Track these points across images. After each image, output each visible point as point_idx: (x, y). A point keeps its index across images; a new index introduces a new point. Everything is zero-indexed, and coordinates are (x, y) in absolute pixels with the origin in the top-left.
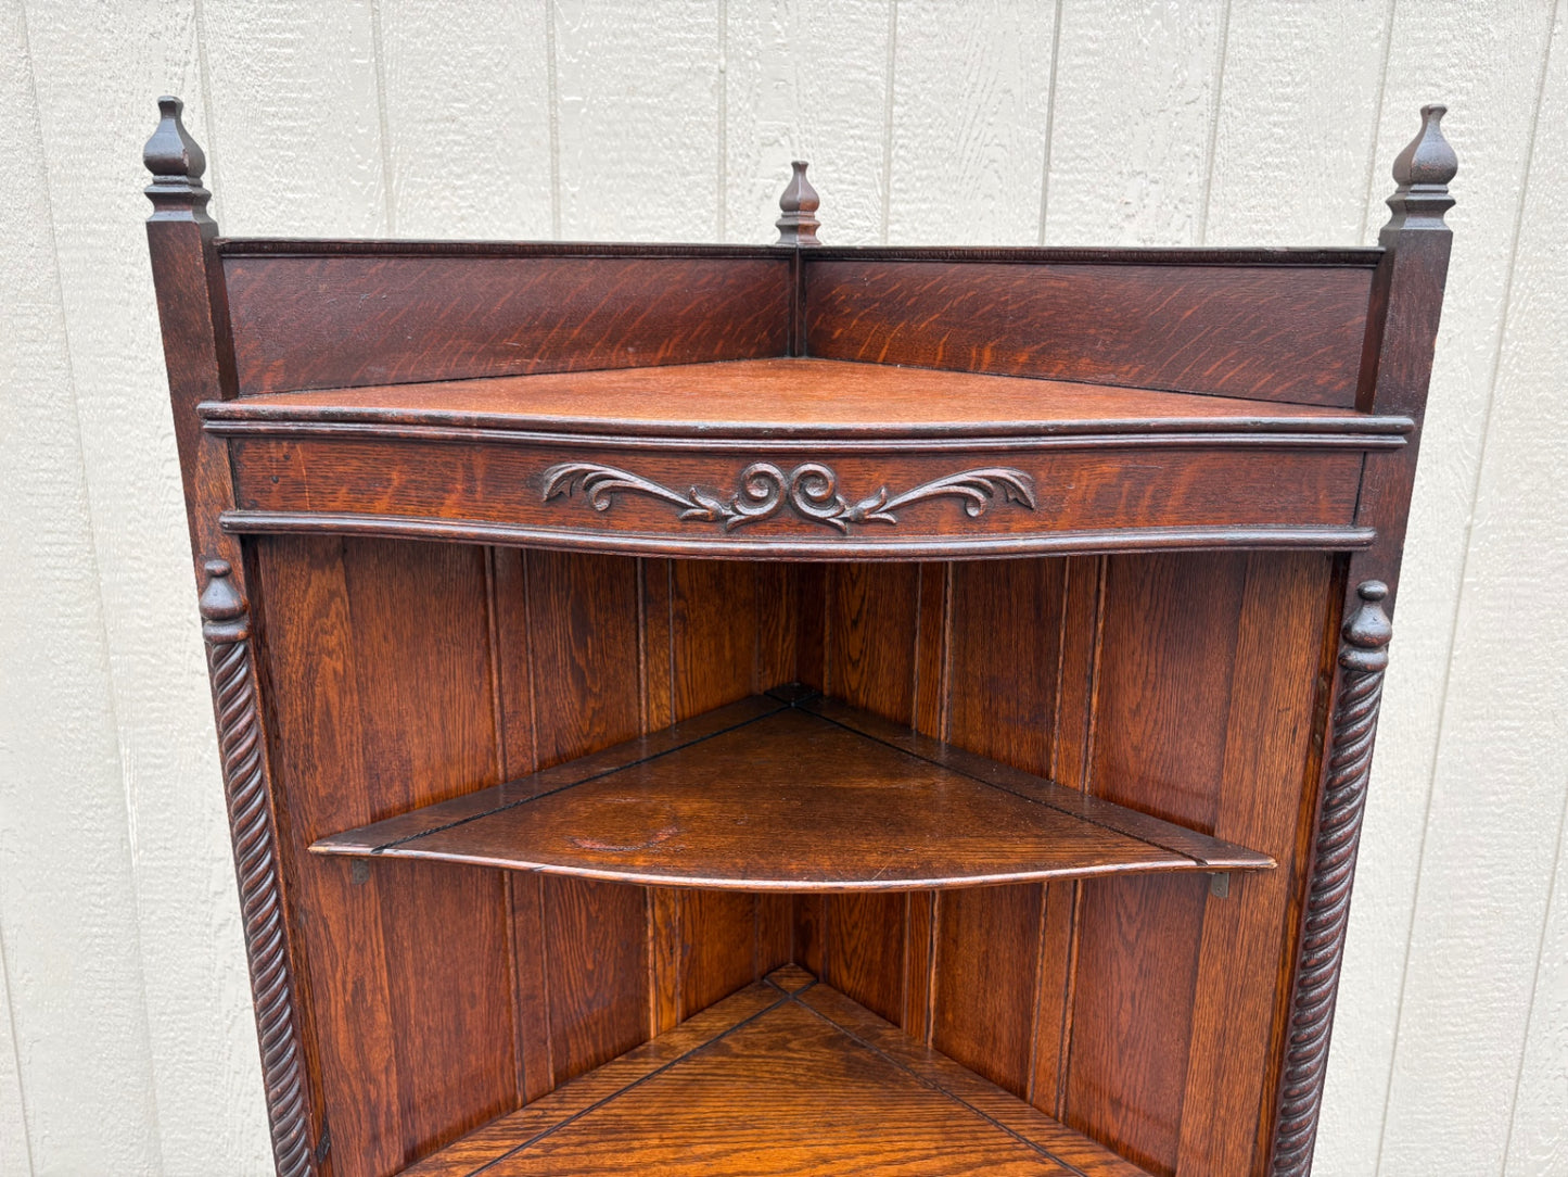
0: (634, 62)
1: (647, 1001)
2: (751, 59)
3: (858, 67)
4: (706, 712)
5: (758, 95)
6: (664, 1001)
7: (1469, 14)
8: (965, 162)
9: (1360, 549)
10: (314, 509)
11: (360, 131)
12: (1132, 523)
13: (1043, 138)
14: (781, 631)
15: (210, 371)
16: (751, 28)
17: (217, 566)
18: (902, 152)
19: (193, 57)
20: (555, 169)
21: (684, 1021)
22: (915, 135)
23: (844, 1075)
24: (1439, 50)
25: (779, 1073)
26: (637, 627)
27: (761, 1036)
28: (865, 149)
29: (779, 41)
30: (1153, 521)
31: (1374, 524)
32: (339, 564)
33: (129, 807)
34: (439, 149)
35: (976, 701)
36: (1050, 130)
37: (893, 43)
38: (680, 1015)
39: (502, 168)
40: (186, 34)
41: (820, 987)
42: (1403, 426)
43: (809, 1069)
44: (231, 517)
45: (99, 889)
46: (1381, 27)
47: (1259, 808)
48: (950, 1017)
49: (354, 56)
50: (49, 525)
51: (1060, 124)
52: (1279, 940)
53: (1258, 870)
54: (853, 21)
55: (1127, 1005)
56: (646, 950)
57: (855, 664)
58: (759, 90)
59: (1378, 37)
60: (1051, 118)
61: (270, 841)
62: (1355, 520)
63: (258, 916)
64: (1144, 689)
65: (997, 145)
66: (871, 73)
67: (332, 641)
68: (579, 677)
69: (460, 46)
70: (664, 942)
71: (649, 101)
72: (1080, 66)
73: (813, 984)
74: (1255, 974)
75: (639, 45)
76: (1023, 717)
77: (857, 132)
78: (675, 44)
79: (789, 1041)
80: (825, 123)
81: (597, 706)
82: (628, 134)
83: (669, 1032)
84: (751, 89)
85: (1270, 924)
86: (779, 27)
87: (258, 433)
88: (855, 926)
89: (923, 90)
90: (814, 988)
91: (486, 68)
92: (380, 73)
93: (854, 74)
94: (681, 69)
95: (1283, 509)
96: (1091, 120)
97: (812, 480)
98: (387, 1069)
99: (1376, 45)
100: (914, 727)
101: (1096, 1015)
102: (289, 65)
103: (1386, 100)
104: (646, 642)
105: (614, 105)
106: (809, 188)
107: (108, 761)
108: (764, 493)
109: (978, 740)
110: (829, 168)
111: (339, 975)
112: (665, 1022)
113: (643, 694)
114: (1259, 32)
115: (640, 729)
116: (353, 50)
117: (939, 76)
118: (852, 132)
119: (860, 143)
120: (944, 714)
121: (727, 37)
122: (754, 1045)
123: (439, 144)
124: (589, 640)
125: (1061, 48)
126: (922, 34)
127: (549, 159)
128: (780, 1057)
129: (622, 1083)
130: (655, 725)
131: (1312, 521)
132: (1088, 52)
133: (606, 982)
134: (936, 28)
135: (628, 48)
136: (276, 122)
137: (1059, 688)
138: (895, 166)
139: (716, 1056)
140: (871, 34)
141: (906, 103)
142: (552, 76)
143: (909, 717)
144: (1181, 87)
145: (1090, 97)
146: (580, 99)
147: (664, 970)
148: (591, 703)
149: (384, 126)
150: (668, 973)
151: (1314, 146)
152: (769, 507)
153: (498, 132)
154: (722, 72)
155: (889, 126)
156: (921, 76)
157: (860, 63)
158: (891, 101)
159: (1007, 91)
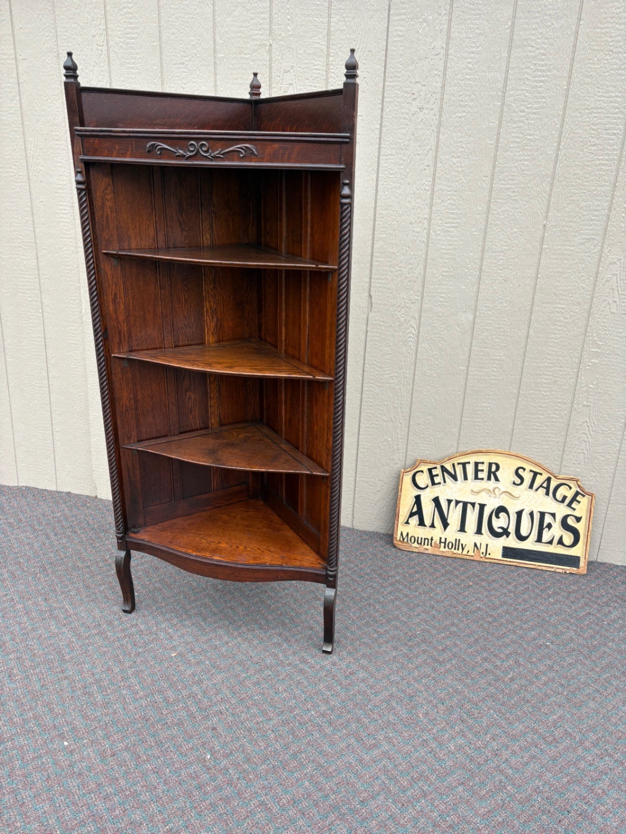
0: (241, 42)
1: (205, 332)
2: (280, 40)
3: (317, 43)
5: (283, 54)
6: (210, 333)
7: (545, 18)
9: (341, 170)
10: (100, 156)
11: (154, 68)
13: (383, 69)
14: (250, 224)
15: (77, 119)
16: (280, 29)
17: (79, 170)
18: (332, 75)
19: (105, 43)
20: (215, 81)
21: (217, 341)
22: (337, 68)
23: (254, 353)
24: (533, 32)
25: (236, 351)
26: (199, 212)
27: (237, 346)
28: (319, 74)
29: (290, 33)
30: (288, 161)
31: (344, 164)
32: (111, 176)
33: (83, 301)
34: (179, 74)
36: (385, 65)
37: (329, 34)
38: (216, 339)
40: (103, 36)
42: (347, 136)
43: (245, 352)
44: (82, 157)
45: (74, 328)
46: (510, 24)
47: (335, 252)
48: (288, 341)
49: (153, 42)
50: (61, 203)
51: (389, 64)
54: (315, 26)
56: (204, 315)
58: (283, 52)
59: (509, 28)
60: (386, 61)
61: (91, 245)
62: (341, 164)
63: (89, 264)
64: (318, 225)
65: (367, 72)
66: (321, 45)
67: (109, 197)
68: (181, 224)
69: (186, 37)
71: (246, 56)
72: (396, 41)
73: (260, 340)
75: (243, 36)
77: (316, 67)
78: (255, 35)
79: (244, 348)
80: (305, 64)
81: (187, 234)
82: (239, 68)
83: (212, 344)
84: (280, 51)
86: (290, 28)
87: (87, 135)
89: (340, 51)
90: (258, 342)
91: (193, 45)
92: (161, 47)
93: (316, 45)
94: (257, 44)
96: (400, 62)
97: (204, 146)
98: (124, 321)
99: (508, 31)
100: (279, 249)
102: (133, 45)
103: (512, 52)
104: (202, 218)
105: (235, 58)
106: (257, 81)
107: (77, 285)
108: (193, 149)
109: (291, 250)
110: (307, 81)
111: (110, 289)
112: (211, 340)
113: (202, 234)
114: (463, 27)
115: (201, 245)
116: (153, 40)
117: (346, 46)
118: (315, 67)
119: (317, 71)
120: (284, 244)
121: (272, 33)
122: (233, 347)
123: (179, 72)
124: (184, 214)
125: (389, 35)
126: (340, 30)
127: (213, 78)
128: (238, 349)
130: (205, 244)
131: (330, 162)
132: (399, 36)
133: (191, 321)
134: (344, 28)
135: (239, 37)
136: (129, 65)
137: (303, 229)
138: (330, 80)
139: (221, 347)
140: (322, 30)
141: (334, 56)
142: (215, 48)
144: (433, 49)
145: (400, 53)
146: (224, 56)
147: (210, 323)
148: (184, 233)
149: (162, 66)
150: (212, 325)
151: (484, 71)
152: (194, 153)
153: (198, 68)
154: (271, 45)
155: (328, 65)
156: (339, 46)
157: (318, 41)
158: (328, 55)
159: (370, 51)
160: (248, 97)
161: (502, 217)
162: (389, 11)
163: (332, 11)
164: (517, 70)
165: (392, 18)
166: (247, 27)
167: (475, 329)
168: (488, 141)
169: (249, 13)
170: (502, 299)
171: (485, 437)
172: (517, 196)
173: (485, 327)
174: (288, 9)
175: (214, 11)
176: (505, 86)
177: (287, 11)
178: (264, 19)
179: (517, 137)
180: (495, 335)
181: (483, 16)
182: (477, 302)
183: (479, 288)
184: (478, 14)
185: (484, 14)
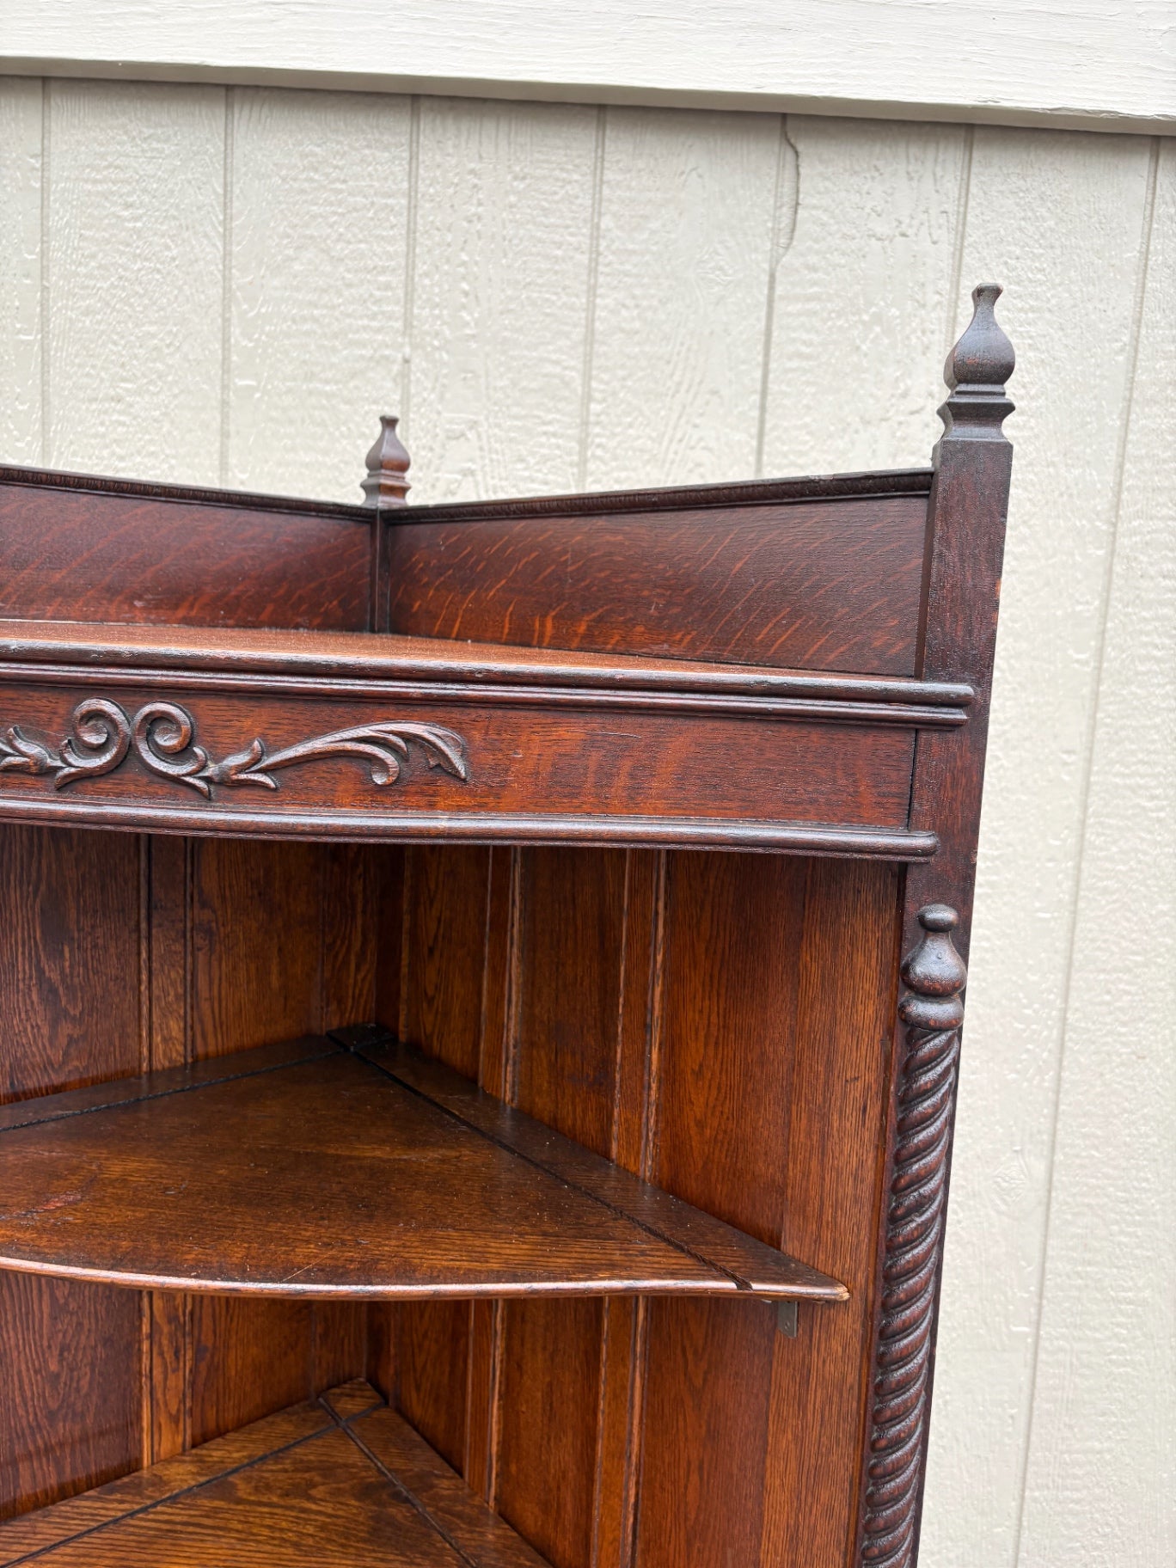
0: (313, 347)
2: (437, 349)
3: (553, 362)
4: (240, 1051)
5: (444, 386)
6: (163, 1418)
8: (667, 465)
9: (913, 859)
11: (20, 408)
12: (603, 808)
13: (754, 443)
14: (353, 958)
16: (438, 317)
18: (599, 452)
20: (223, 455)
21: (194, 1446)
22: (614, 435)
23: (365, 1541)
25: (282, 1530)
26: (139, 937)
27: (281, 1476)
28: (558, 447)
29: (468, 331)
30: (632, 806)
31: (933, 827)
34: (102, 430)
35: (542, 1054)
36: (761, 435)
37: (590, 338)
38: (188, 1438)
39: (168, 452)
41: (385, 1414)
42: (959, 696)
43: (323, 1527)
46: (1125, 339)
47: (829, 1212)
48: (513, 1468)
49: (19, 332)
52: (855, 1405)
53: (830, 1303)
54: (548, 315)
55: (695, 1478)
56: (140, 1350)
57: (430, 1001)
58: (445, 381)
59: (1122, 350)
60: (762, 422)
62: (910, 822)
64: (706, 1045)
65: (704, 448)
66: (565, 368)
68: (50, 993)
69: (130, 325)
70: (165, 1342)
71: (328, 388)
72: (793, 370)
73: (375, 1408)
74: (829, 1451)
75: (319, 331)
76: (588, 1076)
77: (550, 428)
78: (357, 331)
79: (314, 1486)
80: (516, 417)
81: (77, 1033)
82: (303, 421)
83: (170, 1460)
84: (437, 379)
85: (844, 1380)
88: (425, 1336)
89: (623, 387)
90: (375, 1415)
91: (156, 348)
92: (44, 350)
93: (549, 368)
94: (362, 357)
95: (812, 802)
96: (806, 425)
97: (166, 725)
99: (1121, 358)
100: (480, 1084)
101: (662, 1489)
103: (1133, 417)
104: (149, 958)
105: (289, 391)
106: (396, 444)
108: (101, 739)
109: (543, 1104)
110: (520, 466)
112: (165, 1447)
113: (144, 1022)
115: (140, 1066)
116: (18, 326)
117: (640, 374)
118: (545, 428)
119: (553, 440)
120: (509, 1069)
121: (412, 327)
122: (268, 1488)
123: (102, 424)
124: (67, 950)
125: (773, 351)
126: (622, 330)
127: (218, 445)
128: (292, 1508)
129: (77, 1526)
130: (160, 1062)
131: (852, 818)
132: (800, 356)
133: (78, 1390)
134: (637, 325)
135: (307, 334)
137: (620, 1039)
138: (591, 466)
139: (212, 1498)
140: (566, 328)
141: (604, 400)
142: (225, 359)
143: (476, 1073)
144: (904, 395)
145: (805, 402)
146: (254, 383)
147: (166, 1379)
148: (66, 1029)
149: (45, 401)
150: (172, 1382)
151: (1053, 464)
152: (107, 758)
153: (165, 414)
154: (406, 361)
155: (585, 423)
156: (621, 373)
157: (554, 357)
158: (588, 398)
159: (714, 392)
160: (357, 498)
161: (1121, 867)
162: (772, 288)
163: (601, 279)
164: (1147, 465)
165: (779, 307)
166: (333, 307)
167: (1054, 1207)
168: (1071, 652)
169: (342, 269)
170: (1132, 1112)
171: (1097, 1548)
172: (1162, 809)
173: (1086, 1201)
174: (464, 264)
175: (227, 255)
176: (1117, 505)
177: (462, 270)
178: (388, 287)
179: (1156, 646)
180: (1117, 1222)
181: (1048, 315)
182: (1055, 1118)
183: (1059, 1079)
184: (1032, 309)
185: (1050, 311)
